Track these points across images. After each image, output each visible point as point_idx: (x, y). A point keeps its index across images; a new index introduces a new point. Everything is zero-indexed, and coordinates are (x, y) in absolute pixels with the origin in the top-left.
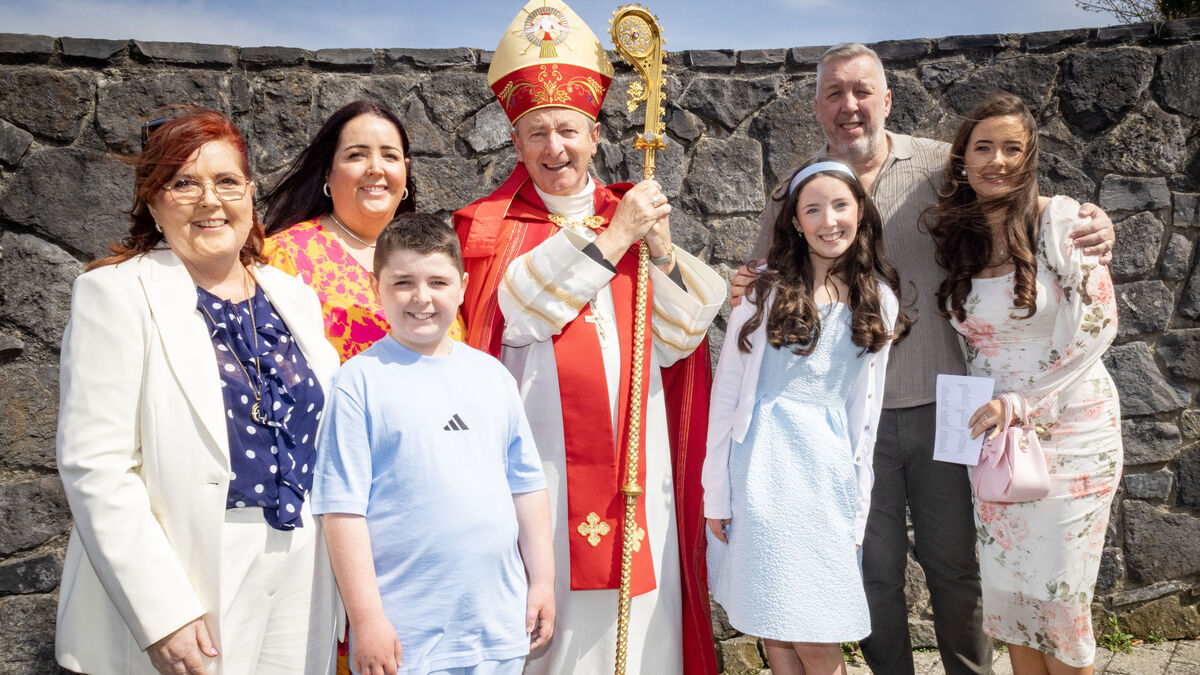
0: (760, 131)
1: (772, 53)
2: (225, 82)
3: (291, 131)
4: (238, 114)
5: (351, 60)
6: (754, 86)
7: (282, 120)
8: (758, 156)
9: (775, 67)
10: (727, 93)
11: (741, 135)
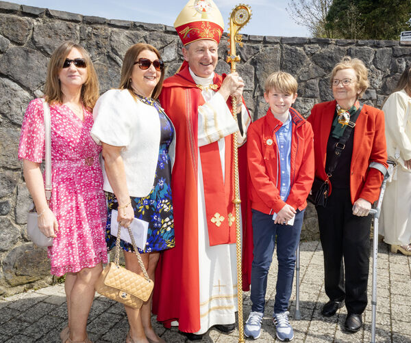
0: (254, 63)
1: (259, 37)
2: (78, 28)
3: (100, 48)
4: (82, 40)
5: (122, 24)
6: (253, 48)
7: (97, 44)
8: (253, 72)
9: (259, 42)
10: (245, 49)
11: (248, 64)
